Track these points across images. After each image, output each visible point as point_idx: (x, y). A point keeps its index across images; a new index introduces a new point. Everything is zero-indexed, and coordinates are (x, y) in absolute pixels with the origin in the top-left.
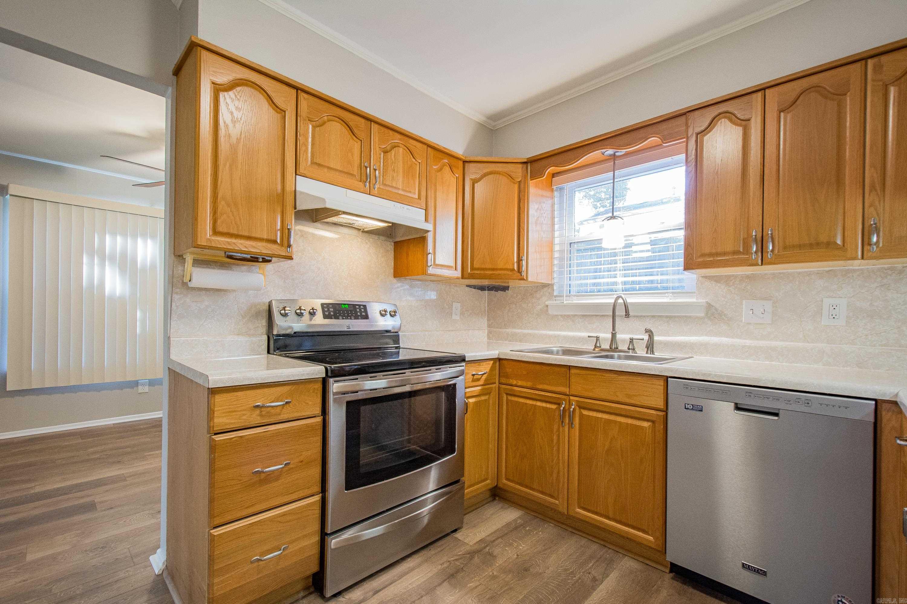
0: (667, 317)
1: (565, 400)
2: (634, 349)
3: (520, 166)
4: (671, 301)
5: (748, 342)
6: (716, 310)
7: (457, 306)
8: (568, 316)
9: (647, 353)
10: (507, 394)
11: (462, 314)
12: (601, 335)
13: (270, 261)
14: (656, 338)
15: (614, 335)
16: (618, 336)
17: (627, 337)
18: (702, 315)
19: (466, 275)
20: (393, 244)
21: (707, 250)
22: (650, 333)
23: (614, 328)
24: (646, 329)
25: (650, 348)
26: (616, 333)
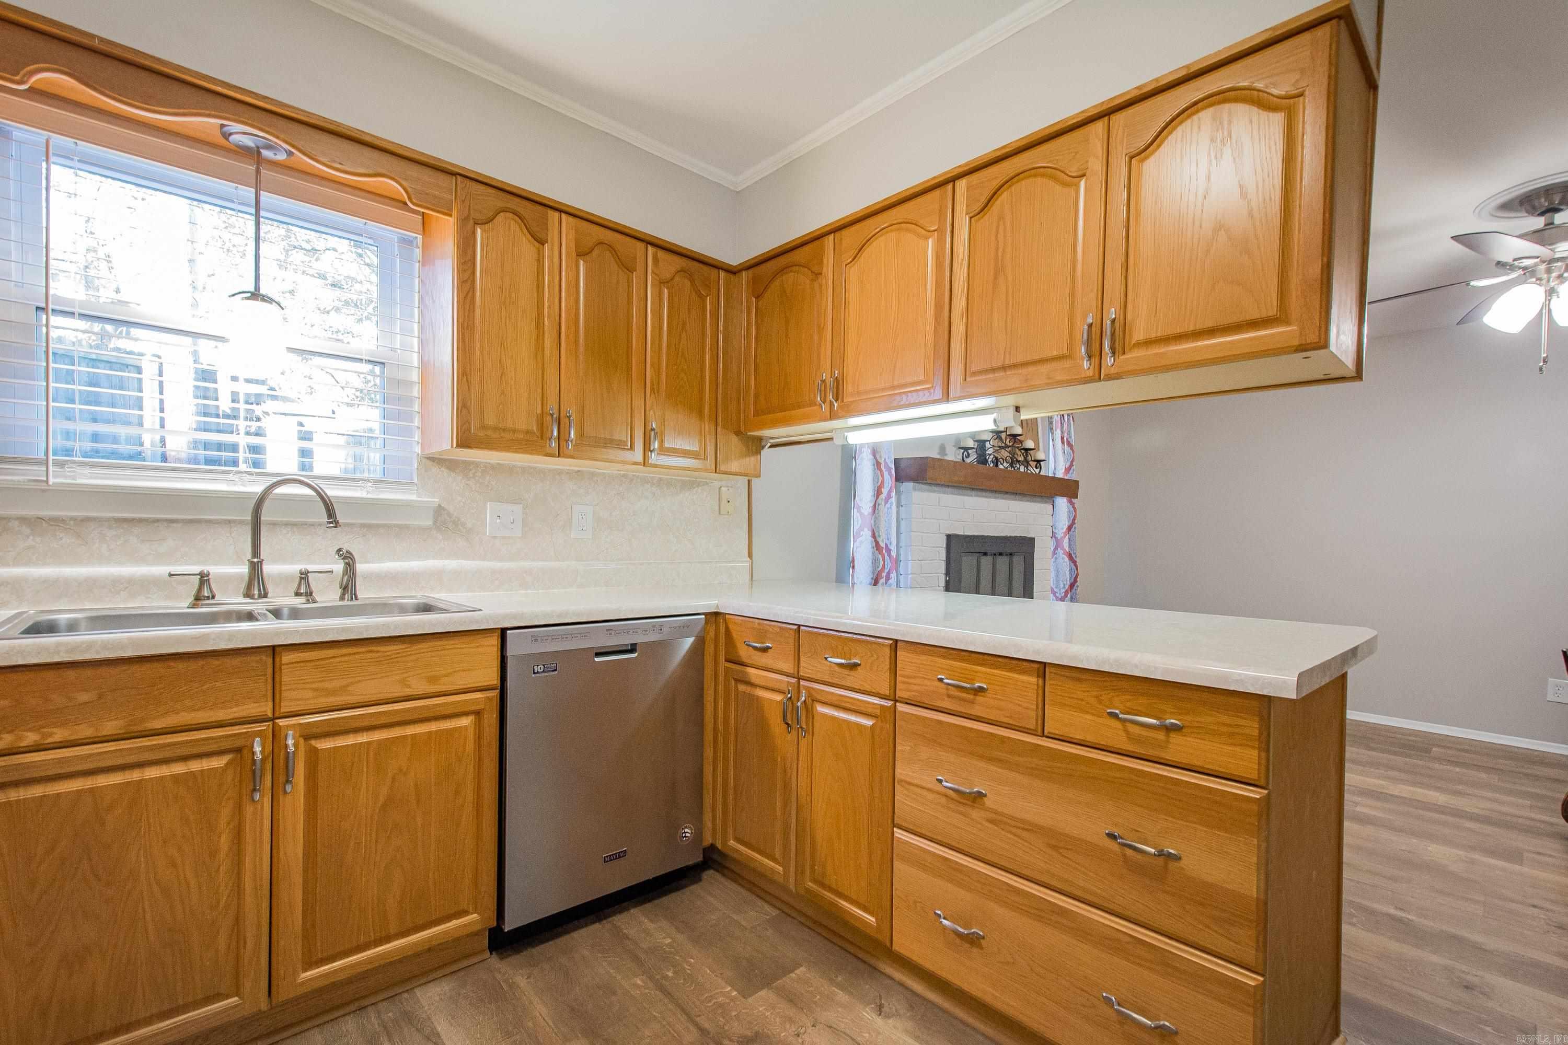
0: (363, 526)
1: (260, 734)
2: (309, 594)
4: (370, 496)
5: (497, 565)
6: (449, 515)
8: (56, 521)
9: (342, 598)
12: (214, 570)
14: (360, 567)
15: (256, 568)
16: (267, 569)
17: (295, 568)
18: (430, 523)
21: (491, 420)
22: (349, 560)
23: (256, 550)
24: (339, 550)
25: (348, 588)
26: (261, 562)
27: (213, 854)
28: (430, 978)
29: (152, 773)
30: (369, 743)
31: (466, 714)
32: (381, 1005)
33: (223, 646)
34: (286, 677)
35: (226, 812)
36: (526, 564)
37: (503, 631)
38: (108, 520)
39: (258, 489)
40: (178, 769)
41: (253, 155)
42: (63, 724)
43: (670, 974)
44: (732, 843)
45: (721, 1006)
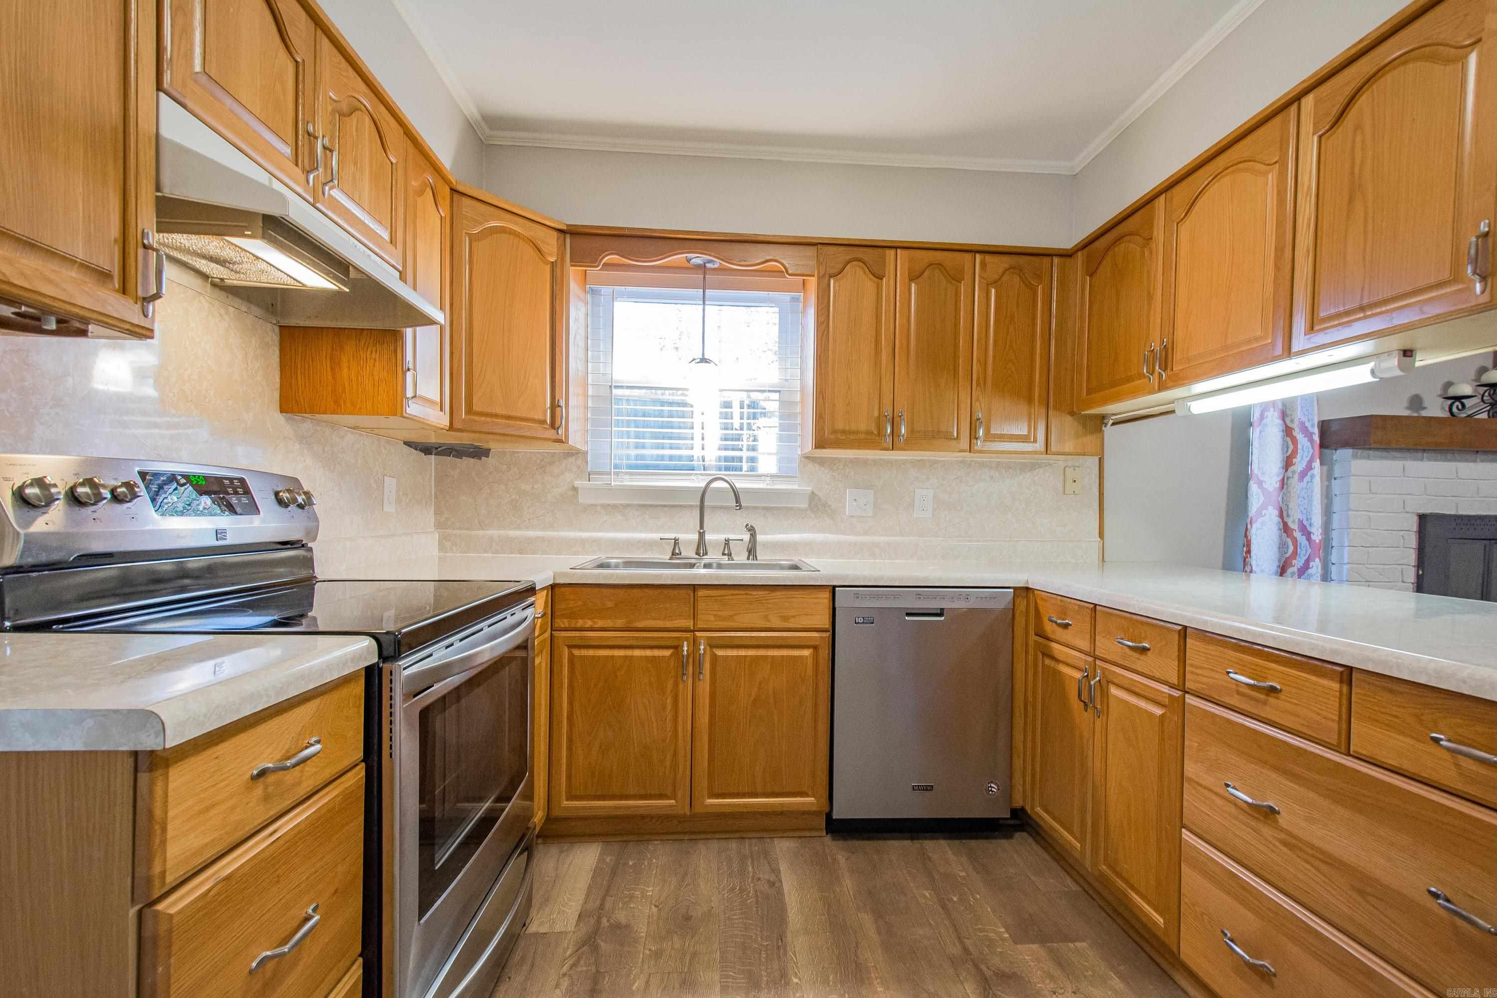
0: (764, 508)
1: (687, 639)
2: (730, 555)
3: (555, 234)
4: (769, 487)
5: (851, 538)
6: (820, 500)
7: (390, 484)
8: (615, 507)
9: (748, 559)
10: (569, 647)
11: (398, 501)
12: (682, 536)
13: (83, 333)
14: (760, 538)
15: (702, 535)
16: (708, 537)
17: (722, 537)
18: (807, 506)
19: (457, 425)
20: (277, 329)
21: (840, 426)
22: (752, 530)
23: (702, 527)
24: (747, 525)
25: (752, 551)
26: (704, 532)
27: (664, 708)
28: (785, 835)
29: (637, 653)
30: (746, 656)
31: (807, 647)
32: (754, 841)
33: (669, 582)
34: (701, 606)
35: (670, 685)
36: (876, 539)
37: (834, 587)
38: (636, 505)
39: (703, 485)
40: (648, 653)
41: (702, 268)
42: (602, 618)
43: (955, 899)
44: (1038, 809)
45: (991, 940)
